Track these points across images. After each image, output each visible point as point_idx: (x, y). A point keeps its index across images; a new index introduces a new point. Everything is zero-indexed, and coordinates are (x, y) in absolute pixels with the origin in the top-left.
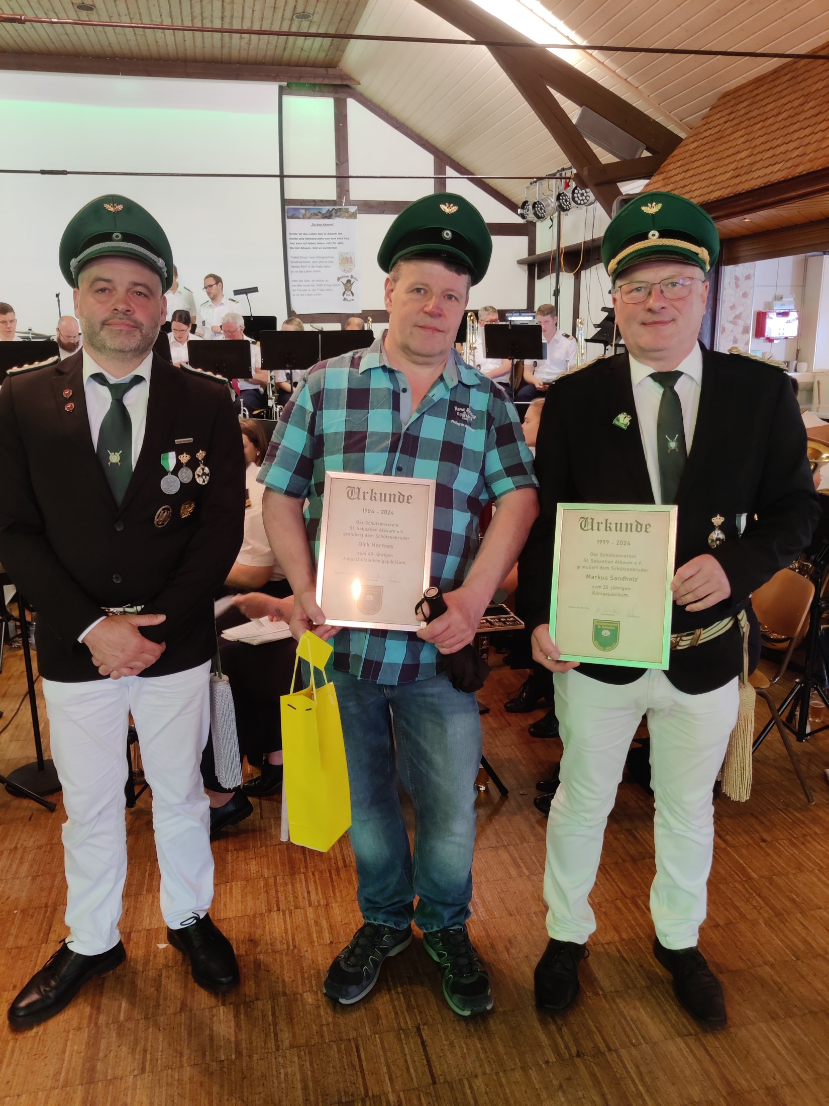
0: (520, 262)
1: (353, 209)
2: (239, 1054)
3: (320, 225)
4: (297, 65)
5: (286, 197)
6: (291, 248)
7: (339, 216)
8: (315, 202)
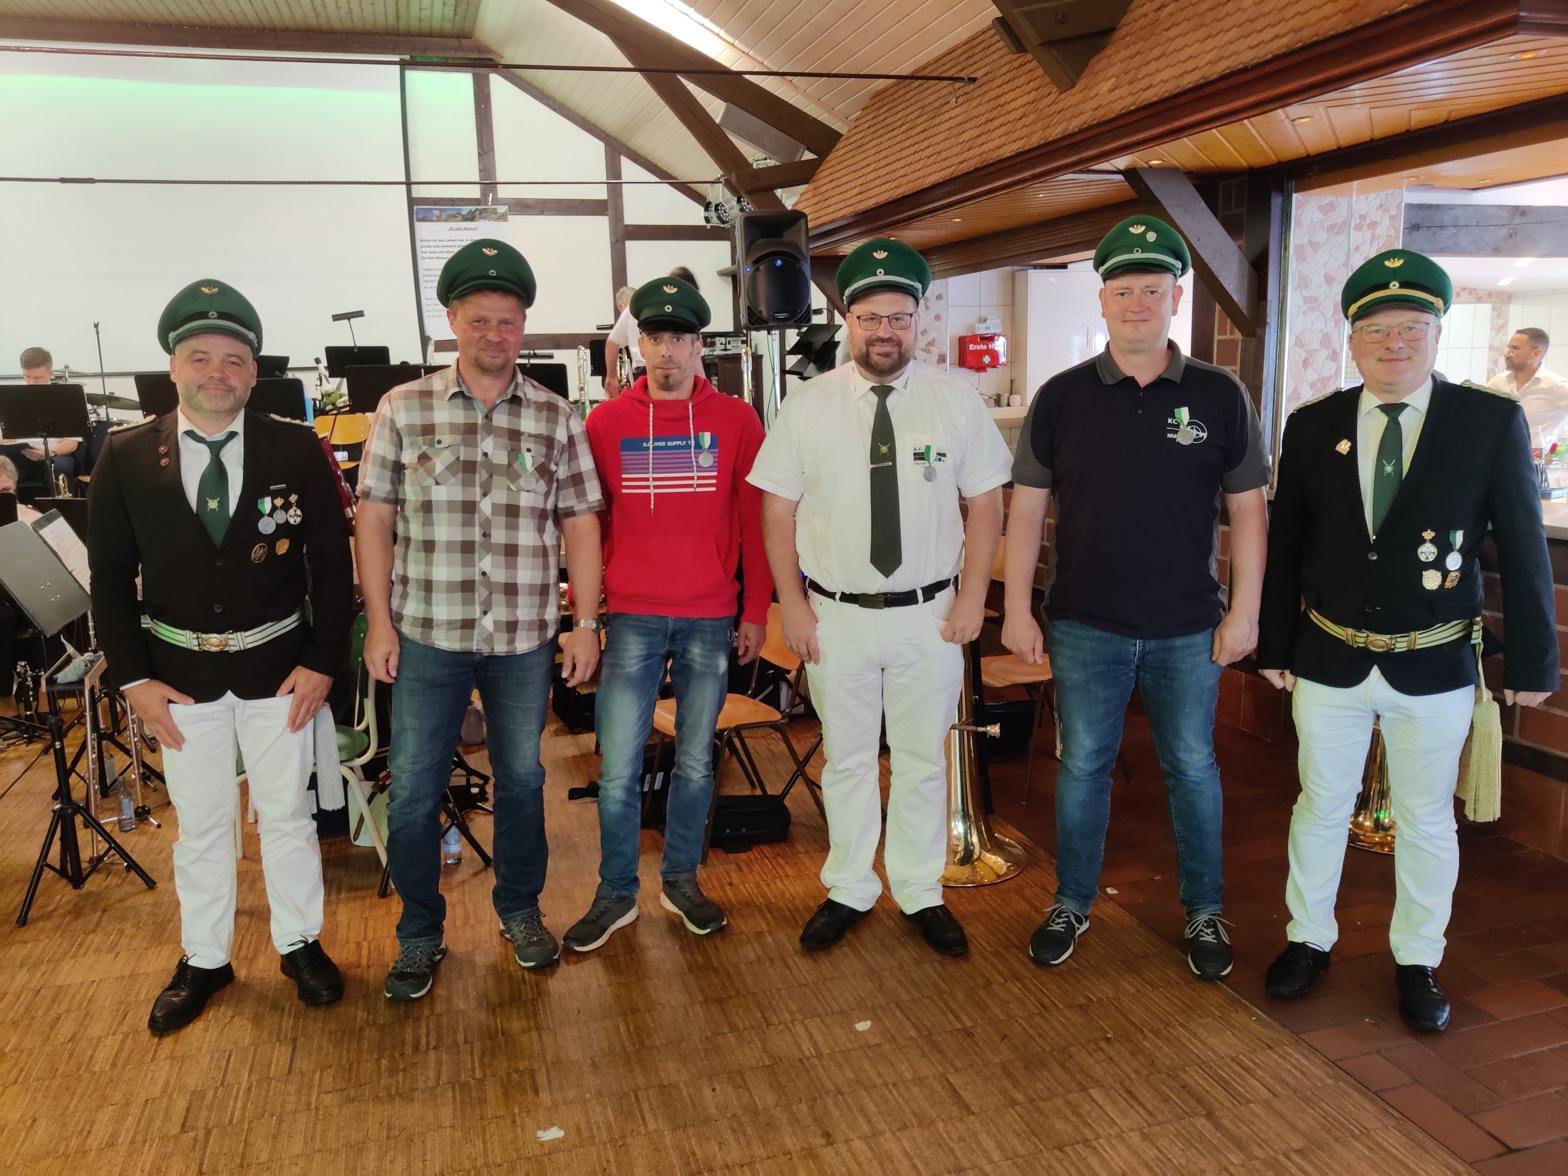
0: (722, 274)
1: (502, 209)
2: (114, 1065)
3: (460, 229)
4: (420, 34)
5: (415, 195)
6: (423, 258)
7: (484, 218)
8: (452, 201)
